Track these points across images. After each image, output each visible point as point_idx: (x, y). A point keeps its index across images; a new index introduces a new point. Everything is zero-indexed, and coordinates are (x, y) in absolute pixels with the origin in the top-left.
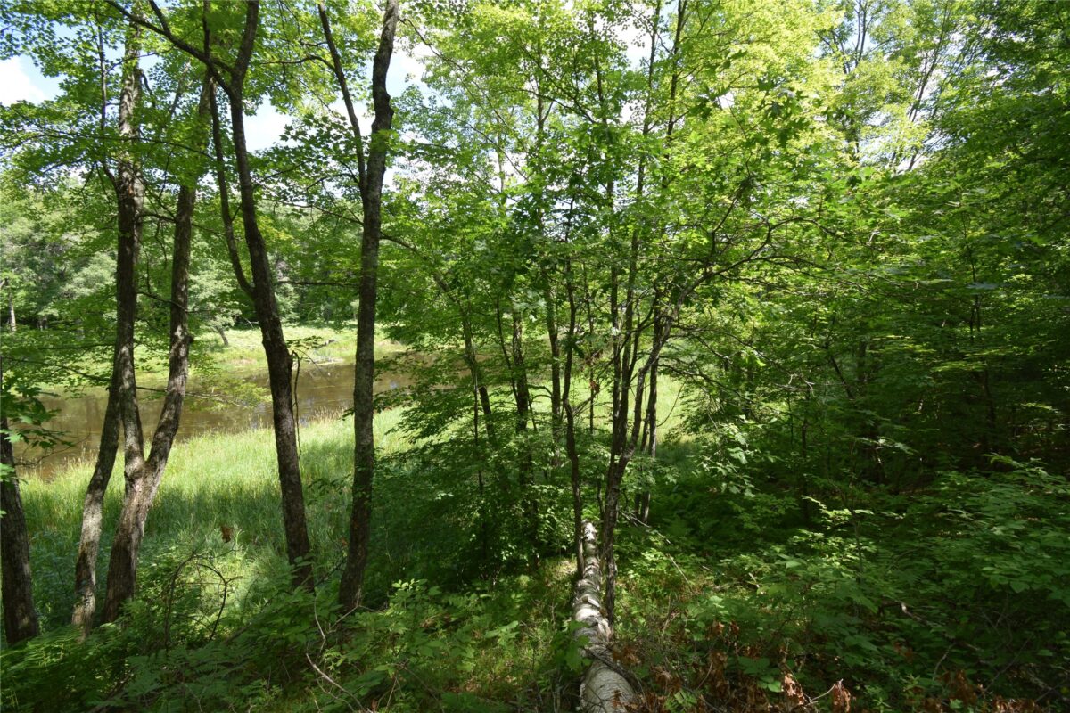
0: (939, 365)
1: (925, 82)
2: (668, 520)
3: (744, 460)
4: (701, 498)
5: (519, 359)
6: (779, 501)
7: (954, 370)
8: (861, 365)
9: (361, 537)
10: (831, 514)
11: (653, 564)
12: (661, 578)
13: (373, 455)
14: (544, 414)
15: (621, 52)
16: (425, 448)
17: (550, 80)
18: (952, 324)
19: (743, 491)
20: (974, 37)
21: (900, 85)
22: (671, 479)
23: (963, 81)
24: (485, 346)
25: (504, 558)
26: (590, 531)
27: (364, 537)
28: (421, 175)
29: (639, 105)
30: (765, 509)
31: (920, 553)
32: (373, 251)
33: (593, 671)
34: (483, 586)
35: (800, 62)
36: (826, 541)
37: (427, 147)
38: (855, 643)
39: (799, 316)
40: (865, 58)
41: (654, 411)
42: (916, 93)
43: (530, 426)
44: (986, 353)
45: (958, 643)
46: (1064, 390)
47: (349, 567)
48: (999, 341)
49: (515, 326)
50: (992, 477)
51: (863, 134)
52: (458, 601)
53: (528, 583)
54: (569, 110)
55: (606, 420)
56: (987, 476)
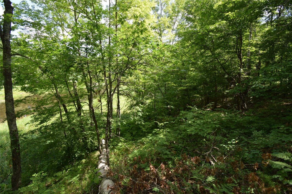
0: (178, 88)
1: (174, 24)
2: (125, 134)
3: (141, 115)
4: (133, 126)
5: (76, 95)
6: (150, 123)
7: (181, 89)
8: (166, 89)
9: (17, 163)
10: (160, 124)
11: (121, 146)
12: (124, 149)
13: (18, 133)
14: (86, 110)
15: (100, 2)
16: (41, 128)
17: (77, 6)
18: (181, 79)
19: (141, 123)
20: (183, 15)
21: (170, 24)
22: (124, 123)
23: (181, 25)
24: (63, 91)
25: (77, 156)
26: (104, 141)
27: (19, 162)
28: (31, 33)
29: (107, 19)
30: (147, 126)
31: (178, 129)
32: (8, 59)
33: (102, 181)
34: (69, 167)
35: (147, 15)
36: (160, 131)
37: (32, 23)
38: (165, 153)
39: (152, 78)
40: (162, 16)
41: (119, 106)
42: (173, 27)
43: (82, 114)
44: (186, 85)
45: (184, 147)
46: (201, 92)
47: (14, 174)
48: (189, 82)
49: (74, 84)
50: (189, 111)
51: (163, 35)
52: (59, 174)
53: (85, 161)
54: (85, 17)
55: (106, 110)
56: (188, 111)
